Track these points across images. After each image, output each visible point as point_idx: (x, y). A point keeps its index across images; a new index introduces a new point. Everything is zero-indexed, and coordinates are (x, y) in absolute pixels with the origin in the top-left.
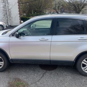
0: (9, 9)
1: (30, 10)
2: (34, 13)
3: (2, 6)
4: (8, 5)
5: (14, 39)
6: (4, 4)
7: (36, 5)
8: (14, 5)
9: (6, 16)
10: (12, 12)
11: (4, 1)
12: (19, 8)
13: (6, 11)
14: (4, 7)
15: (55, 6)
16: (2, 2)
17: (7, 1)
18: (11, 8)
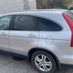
0: (29, 7)
3: (23, 5)
4: (28, 3)
6: (25, 3)
8: (32, 3)
11: (25, 1)
12: (37, 5)
13: (26, 8)
14: (25, 6)
16: (24, 1)
17: (27, 1)
18: (30, 6)
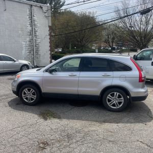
0: (37, 43)
1: (65, 44)
2: (73, 48)
4: (36, 38)
5: (47, 74)
6: (30, 37)
7: (75, 36)
8: (43, 38)
9: (32, 53)
10: (40, 48)
12: (50, 42)
13: (33, 46)
15: (107, 37)
17: (35, 33)
